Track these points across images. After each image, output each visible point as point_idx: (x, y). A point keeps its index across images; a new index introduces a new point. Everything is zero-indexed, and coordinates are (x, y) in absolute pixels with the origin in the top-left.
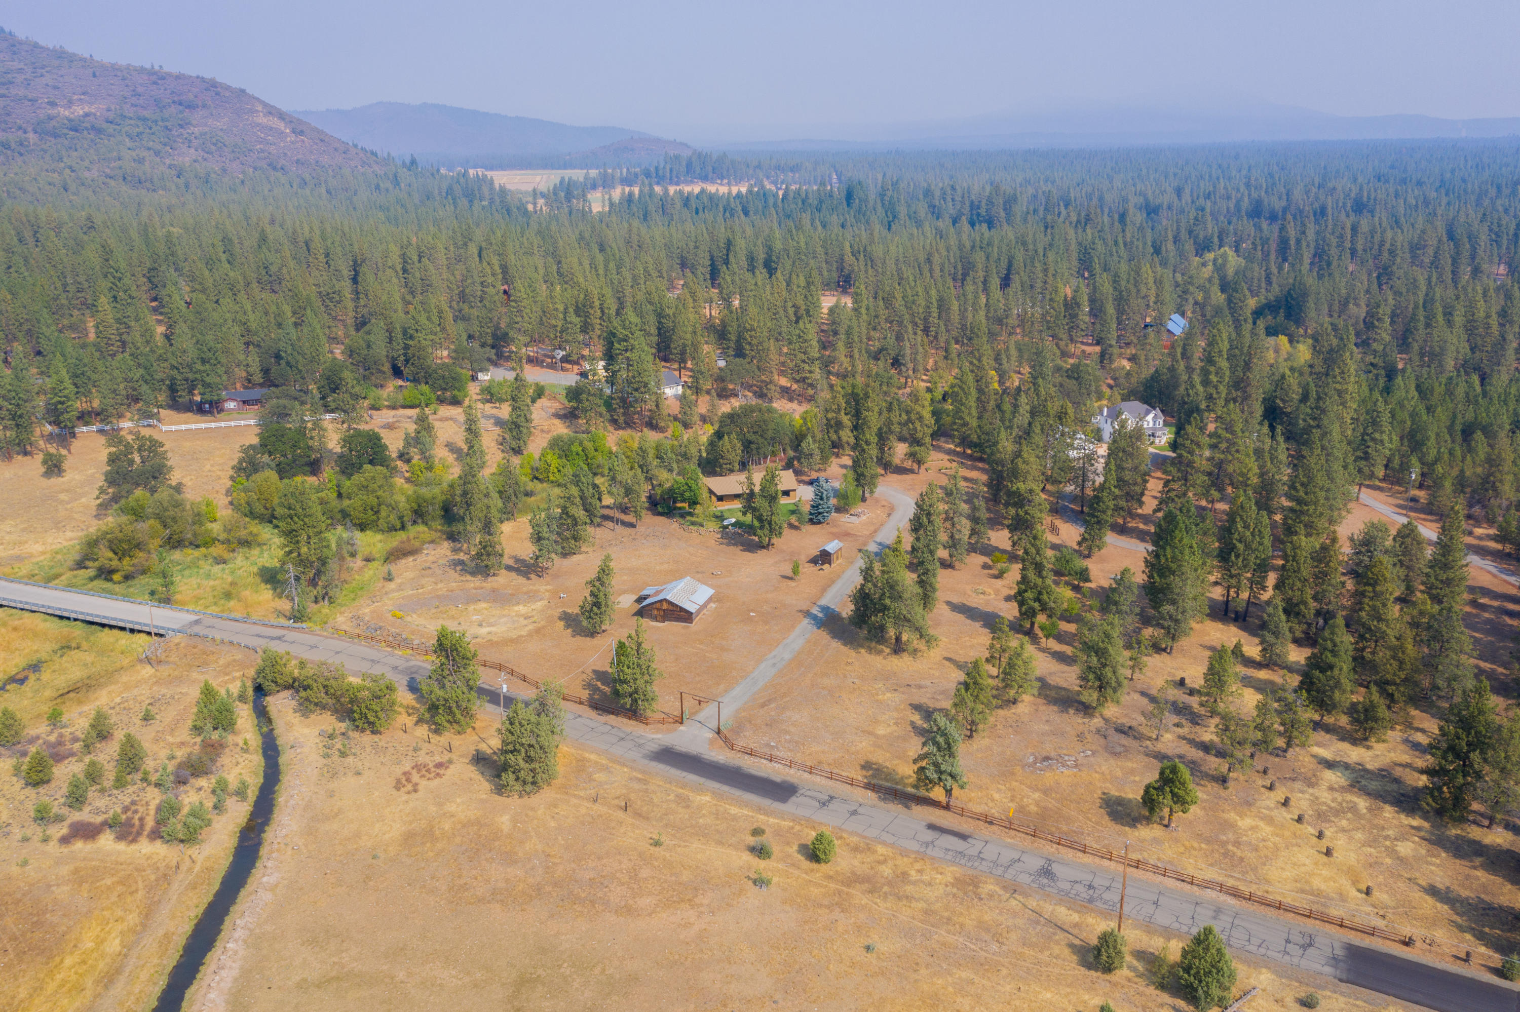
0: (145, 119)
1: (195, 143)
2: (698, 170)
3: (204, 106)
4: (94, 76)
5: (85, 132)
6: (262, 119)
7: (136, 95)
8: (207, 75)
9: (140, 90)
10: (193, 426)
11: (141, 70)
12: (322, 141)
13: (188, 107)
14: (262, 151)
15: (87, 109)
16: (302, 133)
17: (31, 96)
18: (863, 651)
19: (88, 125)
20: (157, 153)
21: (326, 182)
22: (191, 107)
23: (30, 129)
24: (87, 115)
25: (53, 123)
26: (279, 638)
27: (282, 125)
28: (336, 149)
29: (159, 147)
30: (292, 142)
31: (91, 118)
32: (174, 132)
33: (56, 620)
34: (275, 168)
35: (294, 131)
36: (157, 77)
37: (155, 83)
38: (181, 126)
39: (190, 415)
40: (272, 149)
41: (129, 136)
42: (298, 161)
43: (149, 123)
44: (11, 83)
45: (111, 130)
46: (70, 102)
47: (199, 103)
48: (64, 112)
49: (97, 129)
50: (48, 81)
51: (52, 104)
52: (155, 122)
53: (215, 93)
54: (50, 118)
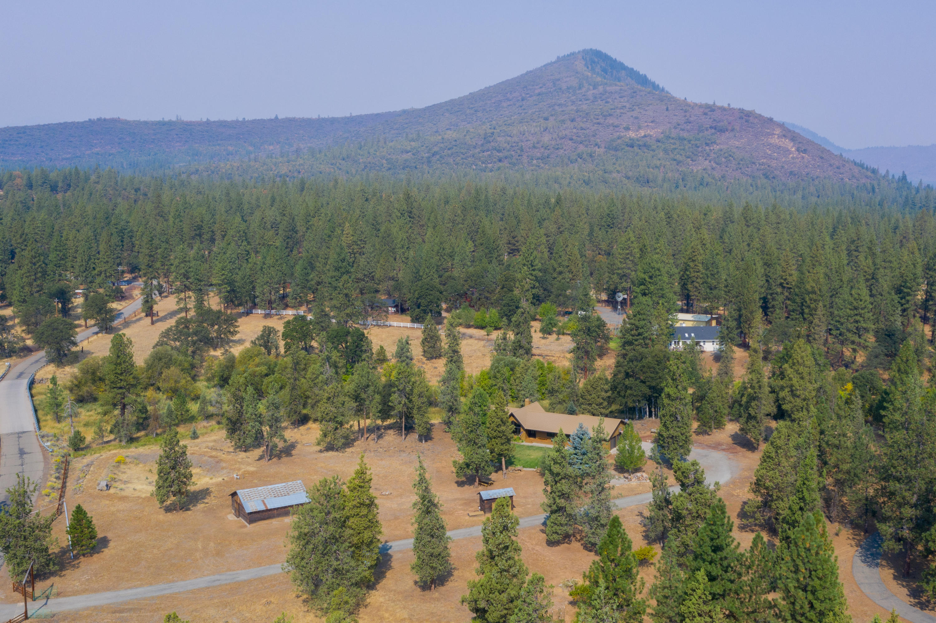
0: (683, 139)
1: (713, 156)
3: (733, 130)
4: (667, 109)
5: (636, 148)
6: (775, 140)
7: (688, 122)
9: (692, 119)
12: (822, 158)
13: (720, 131)
14: (763, 164)
15: (648, 132)
16: (805, 151)
17: (617, 123)
19: (640, 143)
22: (722, 131)
23: (603, 145)
24: (645, 136)
25: (619, 141)
27: (791, 145)
28: (831, 165)
30: (793, 158)
31: (648, 139)
32: (700, 149)
34: (767, 177)
35: (798, 150)
36: (710, 109)
37: (705, 114)
38: (707, 144)
40: (774, 164)
41: (666, 151)
42: (791, 173)
43: (686, 142)
44: (610, 115)
45: (654, 147)
46: (640, 128)
47: (730, 128)
48: (632, 134)
49: (646, 146)
50: (635, 114)
51: (627, 129)
52: (689, 141)
53: (747, 121)
54: (619, 138)
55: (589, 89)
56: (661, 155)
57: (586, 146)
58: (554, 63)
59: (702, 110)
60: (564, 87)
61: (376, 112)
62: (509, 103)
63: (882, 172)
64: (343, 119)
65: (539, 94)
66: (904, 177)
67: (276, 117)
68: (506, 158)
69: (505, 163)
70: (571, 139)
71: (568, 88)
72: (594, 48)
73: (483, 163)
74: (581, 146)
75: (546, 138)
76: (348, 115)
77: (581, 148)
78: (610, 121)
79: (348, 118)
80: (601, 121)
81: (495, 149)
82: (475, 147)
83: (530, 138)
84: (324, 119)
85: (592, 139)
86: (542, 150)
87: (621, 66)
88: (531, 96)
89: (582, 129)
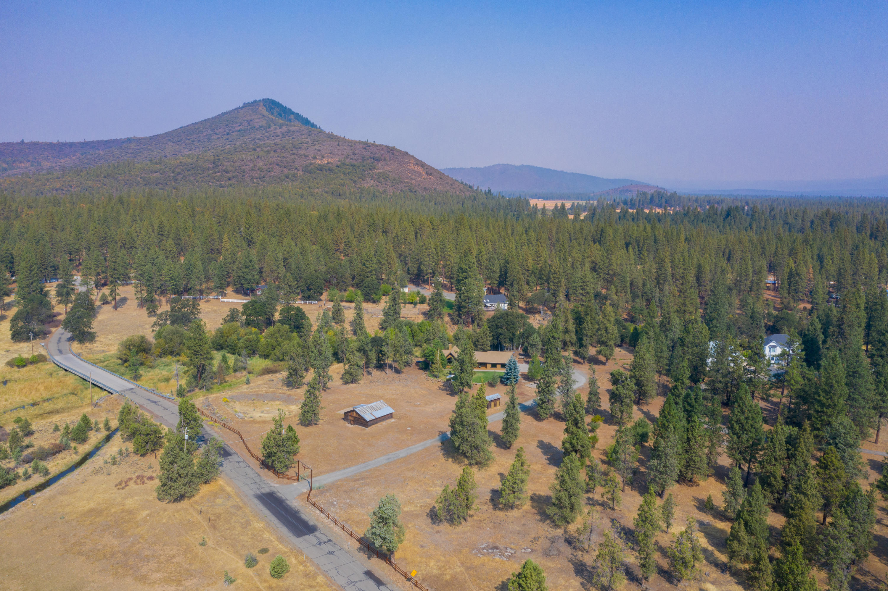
0: (354, 166)
1: (376, 177)
2: (657, 201)
3: (385, 160)
4: (338, 145)
5: (324, 171)
6: (412, 167)
7: (354, 154)
8: (391, 145)
9: (357, 152)
10: (235, 301)
11: (360, 143)
12: (441, 178)
13: (377, 160)
14: (407, 183)
15: (329, 160)
16: (431, 174)
17: (306, 154)
18: (450, 460)
19: (327, 168)
20: (355, 182)
21: (436, 199)
22: (378, 160)
23: (301, 169)
24: (328, 163)
25: (312, 166)
26: (155, 402)
27: (421, 170)
28: (447, 183)
29: (356, 179)
30: (424, 179)
31: (330, 165)
32: (366, 172)
33: (81, 380)
34: (411, 191)
35: (427, 173)
36: (366, 145)
37: (365, 149)
38: (370, 169)
39: (241, 295)
40: (413, 182)
41: (344, 173)
42: (425, 188)
43: (356, 168)
44: (300, 148)
45: (336, 171)
46: (323, 157)
47: (383, 158)
48: (318, 162)
49: (331, 170)
50: (317, 147)
51: (315, 158)
52: (359, 167)
53: (393, 154)
54: (311, 164)
55: (276, 129)
56: (342, 176)
57: (289, 170)
58: (242, 107)
59: (361, 146)
60: (257, 126)
61: (105, 139)
62: (217, 136)
63: (475, 188)
64: (80, 143)
65: (239, 131)
66: (489, 191)
67: (23, 141)
68: (234, 177)
69: (233, 181)
70: (278, 165)
71: (260, 127)
72: (270, 98)
73: (217, 181)
74: (285, 169)
75: (260, 164)
76: (83, 141)
77: (286, 171)
78: (302, 152)
79: (83, 143)
80: (294, 152)
81: (224, 171)
82: (208, 169)
83: (248, 163)
84: (62, 143)
85: (293, 164)
86: (259, 172)
87: (291, 112)
88: (233, 132)
89: (284, 157)
